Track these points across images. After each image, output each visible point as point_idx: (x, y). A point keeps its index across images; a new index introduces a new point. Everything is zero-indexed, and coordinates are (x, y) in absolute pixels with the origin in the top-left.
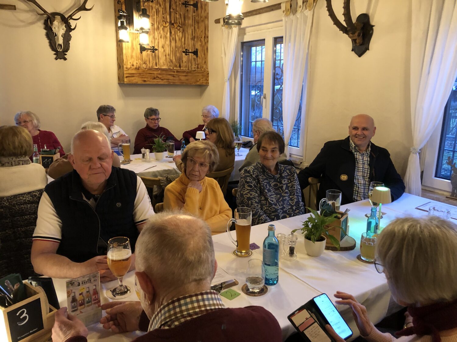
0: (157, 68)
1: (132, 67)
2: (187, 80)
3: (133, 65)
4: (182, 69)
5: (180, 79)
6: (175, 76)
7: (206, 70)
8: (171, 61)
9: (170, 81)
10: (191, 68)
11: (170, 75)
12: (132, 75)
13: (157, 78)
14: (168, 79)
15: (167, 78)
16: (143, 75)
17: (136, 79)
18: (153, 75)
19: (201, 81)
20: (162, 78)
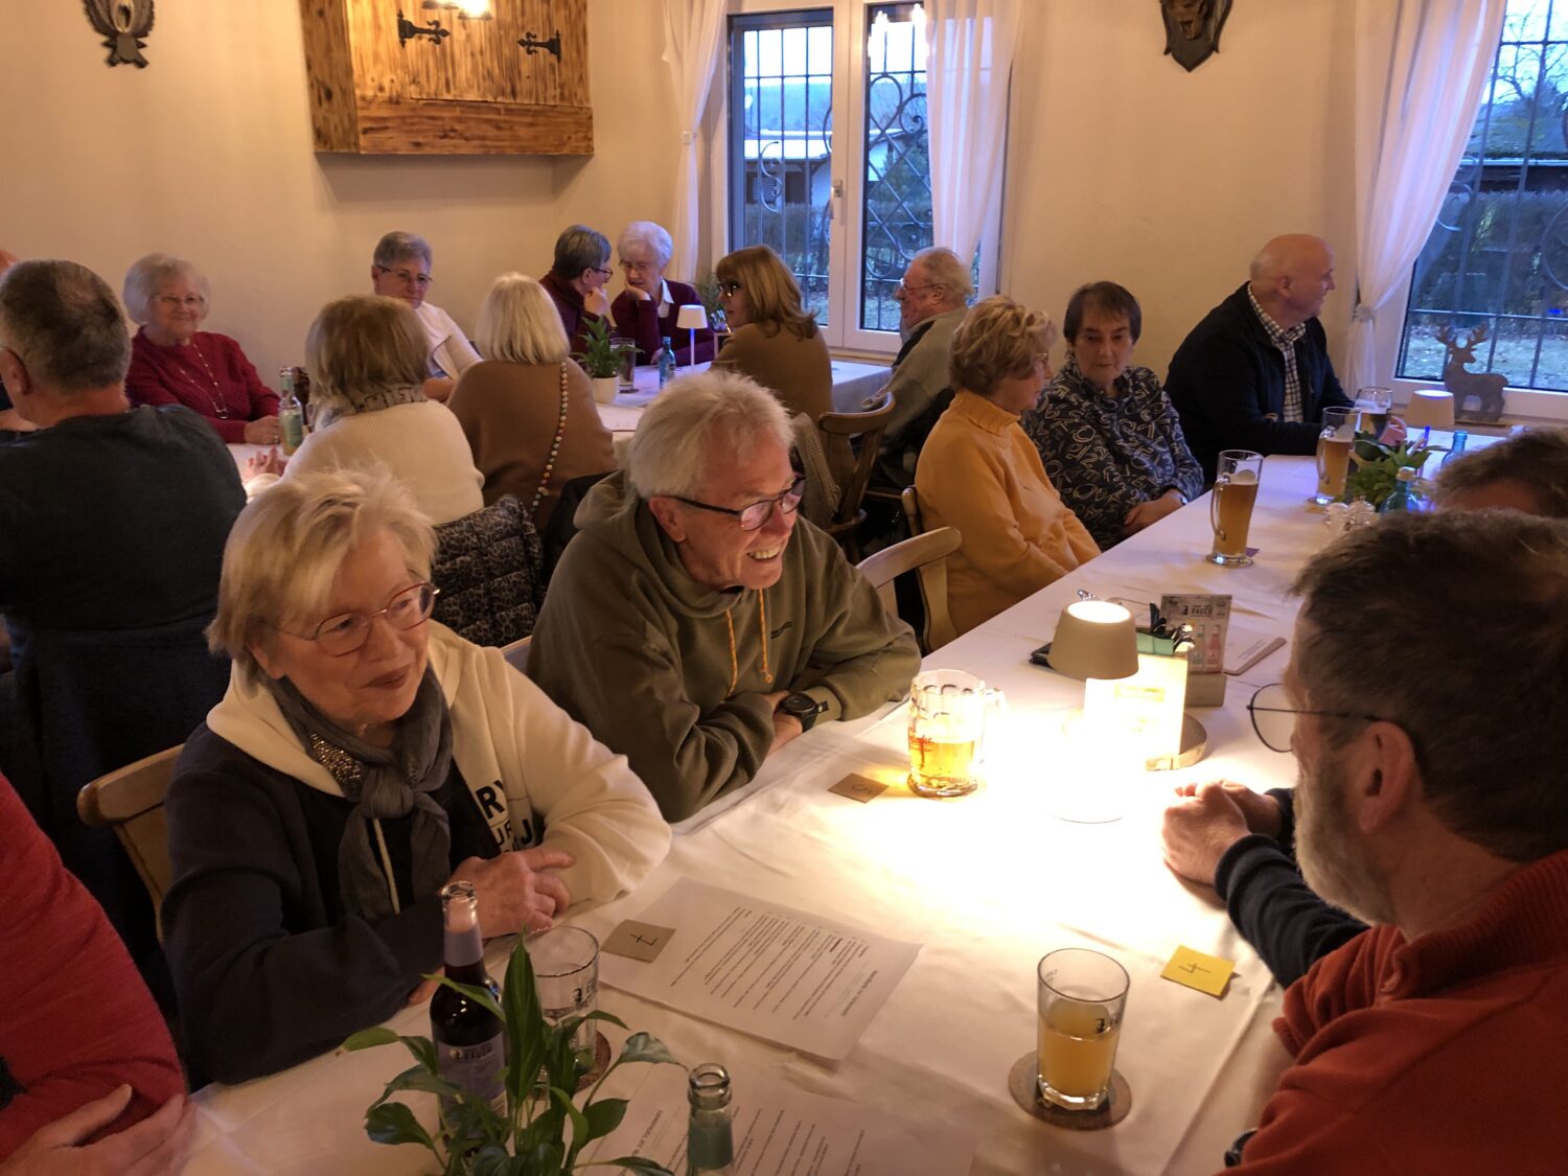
0: (449, 97)
1: (379, 94)
2: (535, 138)
3: (381, 89)
4: (519, 101)
5: (517, 138)
6: (503, 125)
7: (585, 105)
8: (490, 74)
9: (488, 143)
10: (545, 99)
11: (488, 121)
12: (379, 126)
13: (452, 134)
14: (483, 138)
15: (481, 134)
16: (413, 124)
17: (391, 138)
18: (440, 123)
19: (573, 143)
20: (467, 134)
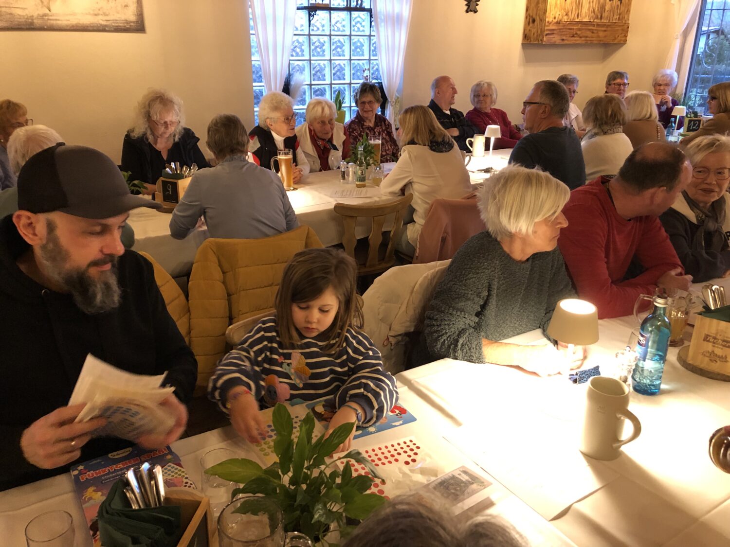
0: (578, 20)
1: (554, 20)
2: (605, 36)
3: (555, 18)
4: (602, 21)
5: (598, 36)
6: (594, 31)
7: (627, 22)
8: (594, 11)
9: (588, 39)
10: (612, 20)
11: (589, 30)
12: (552, 32)
13: (575, 35)
14: (587, 37)
15: (586, 35)
16: (563, 32)
17: (554, 37)
18: (572, 31)
19: (619, 38)
20: (581, 35)
